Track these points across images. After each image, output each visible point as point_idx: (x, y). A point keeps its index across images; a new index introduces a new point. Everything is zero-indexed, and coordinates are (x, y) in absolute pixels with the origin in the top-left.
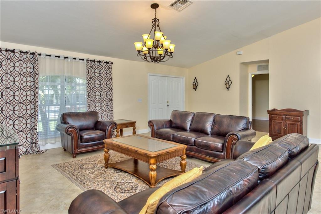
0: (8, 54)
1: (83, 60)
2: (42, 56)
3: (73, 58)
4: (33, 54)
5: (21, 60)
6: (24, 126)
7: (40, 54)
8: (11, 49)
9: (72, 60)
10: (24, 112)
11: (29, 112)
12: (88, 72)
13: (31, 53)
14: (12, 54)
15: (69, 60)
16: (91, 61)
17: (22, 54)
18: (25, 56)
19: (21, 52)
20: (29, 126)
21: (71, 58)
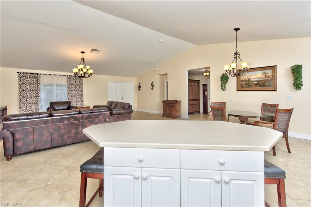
0: (24, 75)
1: (65, 76)
2: (42, 75)
3: (59, 75)
4: (37, 74)
5: (31, 77)
6: (32, 108)
7: (41, 74)
8: (26, 72)
9: (58, 76)
10: (32, 102)
11: (34, 101)
12: (68, 82)
13: (36, 74)
14: (26, 74)
15: (57, 76)
16: (69, 76)
17: (32, 74)
18: (33, 75)
19: (31, 73)
20: (34, 108)
21: (58, 75)
